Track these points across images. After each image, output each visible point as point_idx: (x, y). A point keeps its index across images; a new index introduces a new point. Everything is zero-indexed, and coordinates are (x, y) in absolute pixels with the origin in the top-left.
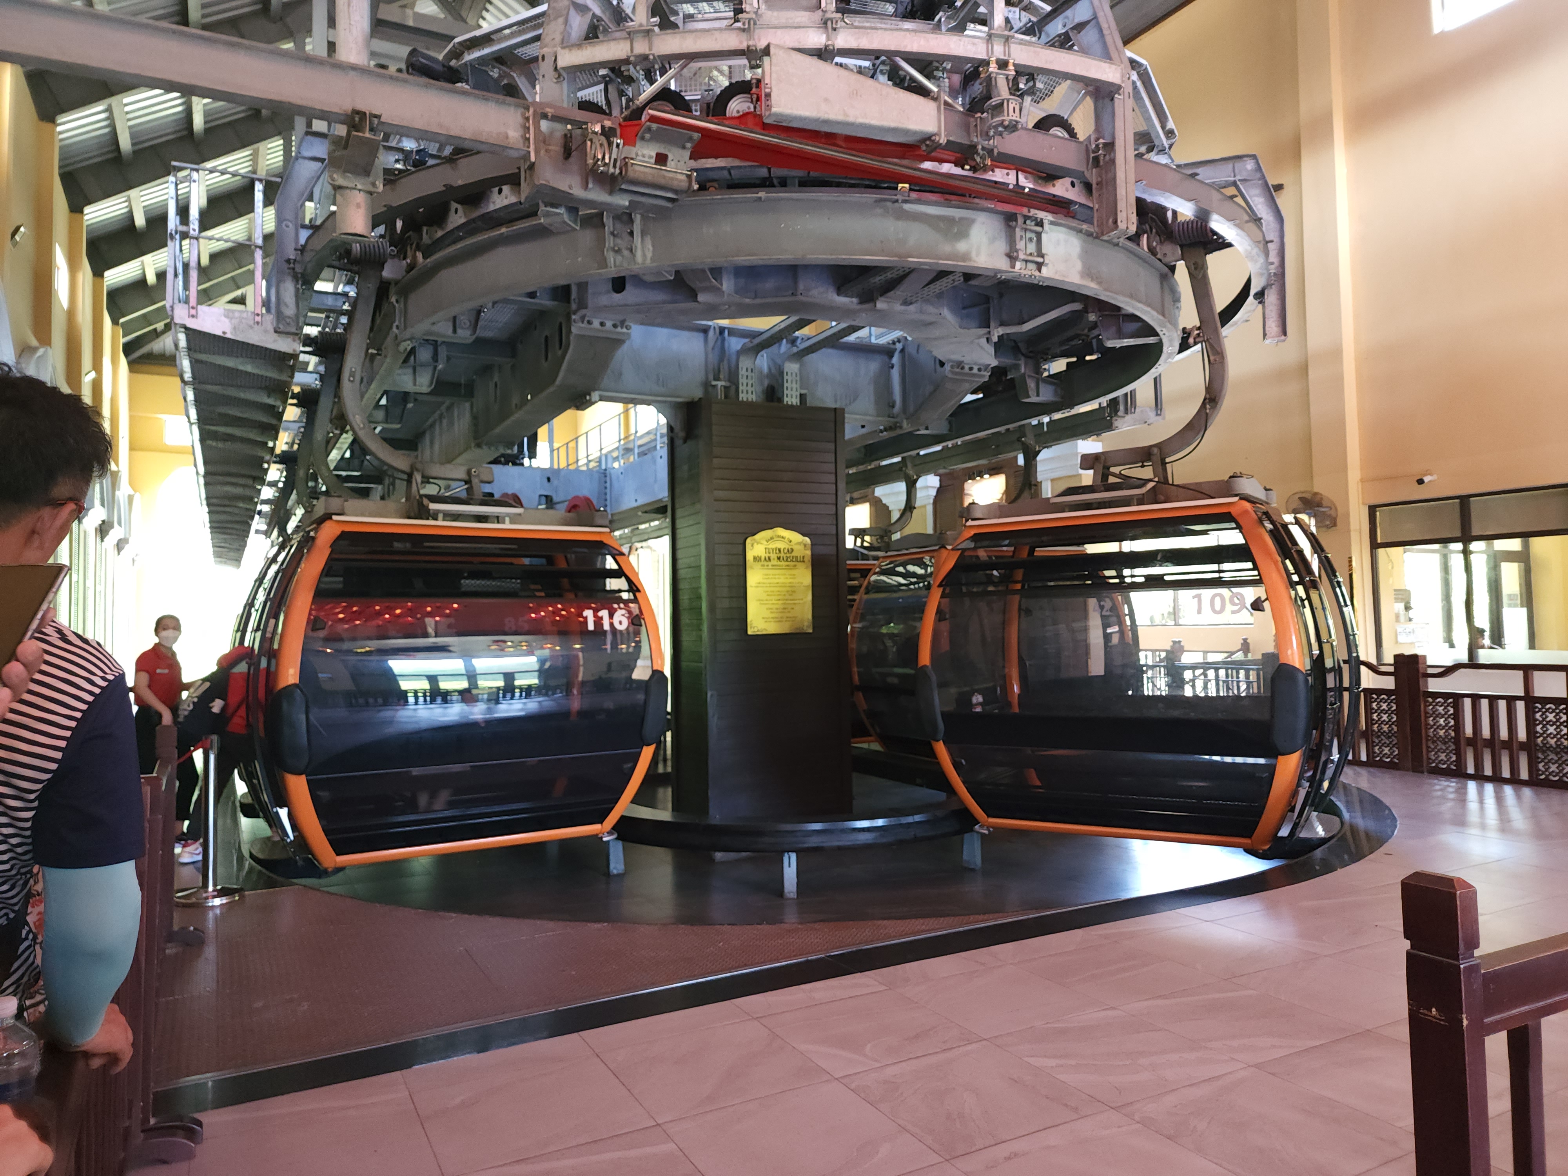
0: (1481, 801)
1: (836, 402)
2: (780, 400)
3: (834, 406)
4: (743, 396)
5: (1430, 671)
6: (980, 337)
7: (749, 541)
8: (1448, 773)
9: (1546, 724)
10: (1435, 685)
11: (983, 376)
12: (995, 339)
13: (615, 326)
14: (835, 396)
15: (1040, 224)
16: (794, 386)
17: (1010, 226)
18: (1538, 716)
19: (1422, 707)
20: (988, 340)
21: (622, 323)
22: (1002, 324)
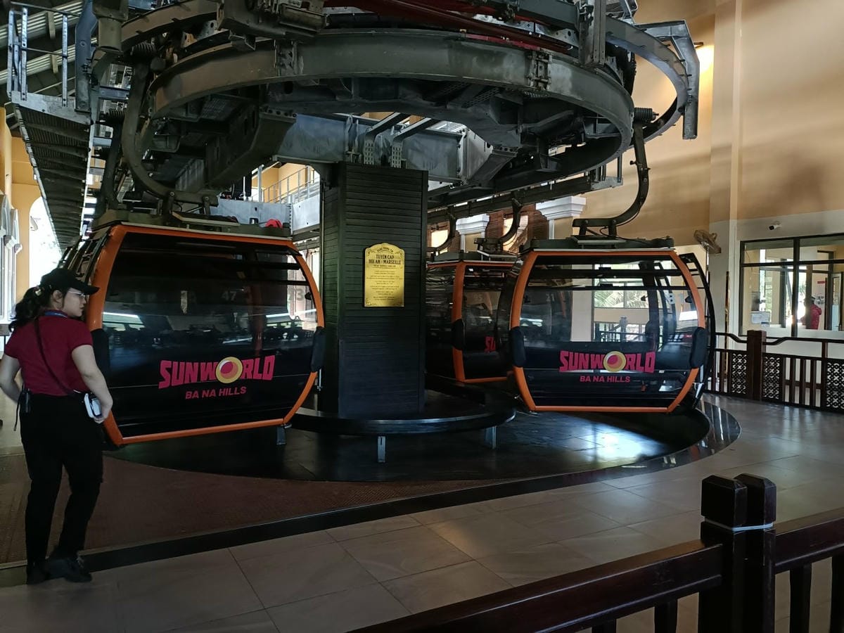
0: (791, 419)
1: (424, 166)
2: (389, 164)
3: (422, 169)
4: (366, 161)
5: (768, 341)
6: (512, 129)
7: (366, 250)
8: (773, 402)
9: (833, 375)
10: (770, 349)
11: (514, 154)
12: (520, 131)
13: (286, 114)
14: (424, 164)
15: (547, 58)
16: (398, 156)
17: (528, 59)
18: (829, 370)
19: (762, 361)
20: (517, 131)
21: (291, 111)
22: (525, 122)
